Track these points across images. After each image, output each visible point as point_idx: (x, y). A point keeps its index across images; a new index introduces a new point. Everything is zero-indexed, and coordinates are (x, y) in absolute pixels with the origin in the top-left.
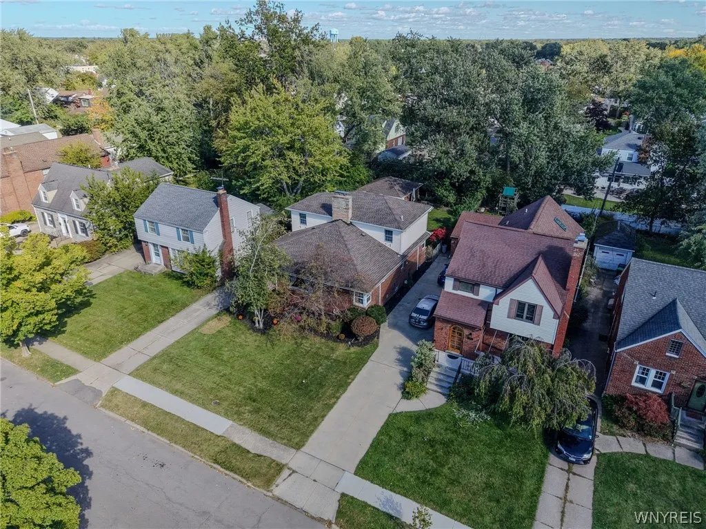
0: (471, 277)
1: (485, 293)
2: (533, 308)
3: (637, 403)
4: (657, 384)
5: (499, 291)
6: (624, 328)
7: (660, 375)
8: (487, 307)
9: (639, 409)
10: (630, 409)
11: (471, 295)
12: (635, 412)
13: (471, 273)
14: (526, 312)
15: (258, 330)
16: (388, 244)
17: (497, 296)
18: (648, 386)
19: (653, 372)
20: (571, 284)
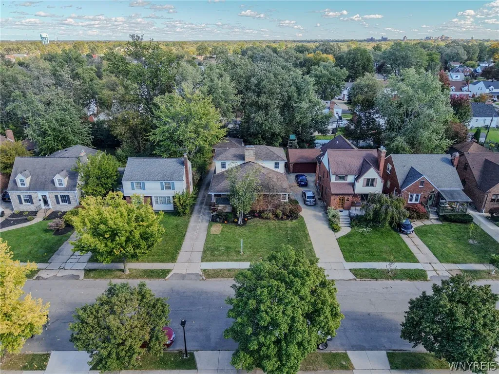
0: (343, 173)
1: (350, 179)
2: (373, 180)
3: (415, 208)
4: (416, 200)
5: (356, 176)
6: (400, 182)
7: (417, 196)
8: (353, 185)
9: (416, 210)
10: (413, 211)
11: (343, 181)
12: (415, 211)
13: (342, 171)
14: (370, 182)
15: (241, 226)
16: (276, 170)
17: (356, 179)
18: (414, 202)
19: (415, 195)
20: (382, 168)
